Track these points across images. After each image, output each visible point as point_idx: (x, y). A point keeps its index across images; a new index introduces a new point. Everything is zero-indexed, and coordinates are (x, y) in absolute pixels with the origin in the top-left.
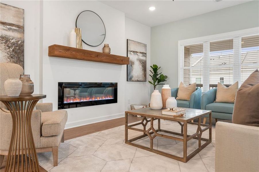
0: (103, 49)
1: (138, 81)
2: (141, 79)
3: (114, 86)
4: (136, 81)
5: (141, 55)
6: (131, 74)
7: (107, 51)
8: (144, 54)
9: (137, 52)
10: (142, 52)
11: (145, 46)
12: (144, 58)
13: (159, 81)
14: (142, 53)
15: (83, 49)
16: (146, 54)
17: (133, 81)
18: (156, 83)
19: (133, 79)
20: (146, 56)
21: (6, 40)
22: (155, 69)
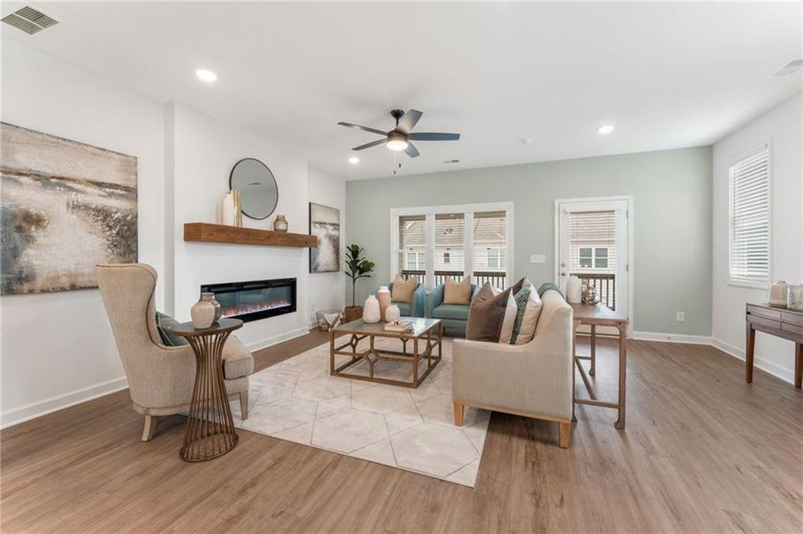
0: (275, 223)
1: (327, 271)
2: (332, 267)
3: (291, 284)
4: (323, 272)
5: (331, 228)
6: (317, 260)
7: (281, 226)
8: (336, 226)
9: (325, 223)
10: (333, 222)
11: (338, 212)
12: (335, 233)
13: (362, 271)
14: (333, 225)
15: (244, 226)
16: (338, 225)
17: (319, 272)
18: (357, 275)
19: (320, 269)
20: (338, 230)
21: (103, 214)
22: (355, 251)
